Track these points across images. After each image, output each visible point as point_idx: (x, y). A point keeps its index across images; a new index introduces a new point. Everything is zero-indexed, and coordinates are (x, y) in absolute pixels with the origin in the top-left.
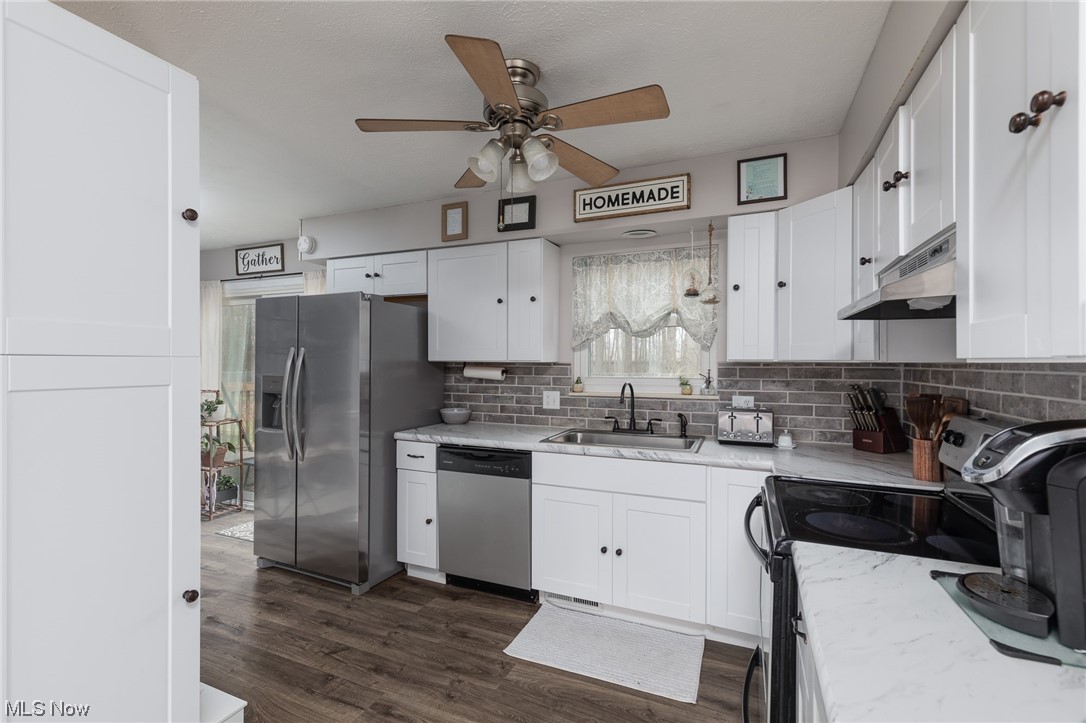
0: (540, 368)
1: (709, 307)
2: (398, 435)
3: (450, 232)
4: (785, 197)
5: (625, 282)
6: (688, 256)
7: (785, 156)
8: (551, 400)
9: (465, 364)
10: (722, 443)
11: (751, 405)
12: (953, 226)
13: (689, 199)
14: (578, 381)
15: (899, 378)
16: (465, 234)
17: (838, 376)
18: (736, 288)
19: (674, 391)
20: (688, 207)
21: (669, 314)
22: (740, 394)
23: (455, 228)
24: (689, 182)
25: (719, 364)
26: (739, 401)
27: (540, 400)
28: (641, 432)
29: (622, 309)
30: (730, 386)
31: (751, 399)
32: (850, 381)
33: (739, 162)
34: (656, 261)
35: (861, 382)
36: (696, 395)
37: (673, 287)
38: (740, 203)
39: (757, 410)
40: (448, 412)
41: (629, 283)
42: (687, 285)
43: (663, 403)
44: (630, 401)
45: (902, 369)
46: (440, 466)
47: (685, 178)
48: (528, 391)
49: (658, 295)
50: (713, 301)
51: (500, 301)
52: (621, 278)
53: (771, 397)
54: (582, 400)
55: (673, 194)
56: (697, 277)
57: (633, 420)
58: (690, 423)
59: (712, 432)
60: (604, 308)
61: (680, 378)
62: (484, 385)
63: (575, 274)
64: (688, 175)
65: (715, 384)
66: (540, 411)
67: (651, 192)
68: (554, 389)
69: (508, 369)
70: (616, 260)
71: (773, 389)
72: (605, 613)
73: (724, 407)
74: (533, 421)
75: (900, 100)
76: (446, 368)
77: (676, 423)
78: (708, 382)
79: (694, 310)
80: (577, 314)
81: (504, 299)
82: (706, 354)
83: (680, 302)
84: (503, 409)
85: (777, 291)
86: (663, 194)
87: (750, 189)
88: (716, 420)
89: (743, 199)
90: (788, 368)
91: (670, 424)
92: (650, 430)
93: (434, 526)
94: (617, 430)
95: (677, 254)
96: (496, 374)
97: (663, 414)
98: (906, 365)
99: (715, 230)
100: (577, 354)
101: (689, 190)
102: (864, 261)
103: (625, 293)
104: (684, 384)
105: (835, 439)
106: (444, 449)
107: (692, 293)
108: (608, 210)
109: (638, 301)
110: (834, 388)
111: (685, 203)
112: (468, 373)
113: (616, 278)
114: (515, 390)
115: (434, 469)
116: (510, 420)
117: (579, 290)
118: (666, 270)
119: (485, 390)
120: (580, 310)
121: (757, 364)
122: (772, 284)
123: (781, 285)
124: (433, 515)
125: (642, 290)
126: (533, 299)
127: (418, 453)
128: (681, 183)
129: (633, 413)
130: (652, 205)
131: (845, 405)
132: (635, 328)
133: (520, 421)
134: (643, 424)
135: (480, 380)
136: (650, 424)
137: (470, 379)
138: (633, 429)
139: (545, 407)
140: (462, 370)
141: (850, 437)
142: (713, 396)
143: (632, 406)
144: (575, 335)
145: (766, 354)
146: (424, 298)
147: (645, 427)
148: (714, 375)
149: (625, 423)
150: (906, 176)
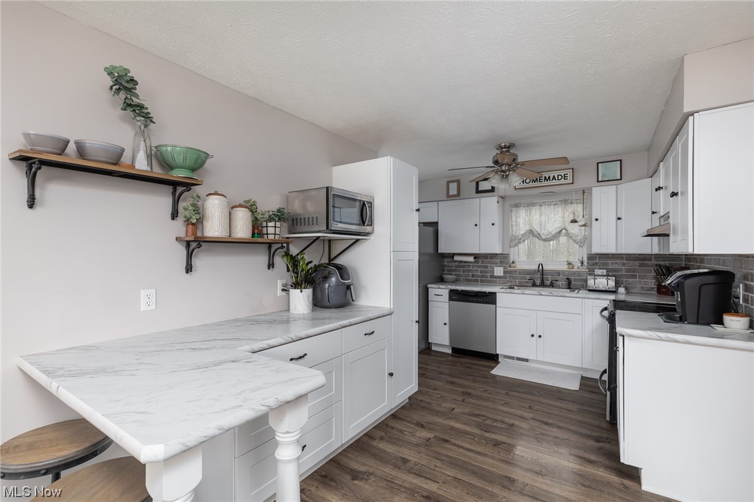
0: (493, 256)
1: (583, 228)
2: (429, 286)
3: (451, 193)
4: (621, 179)
5: (538, 214)
6: (572, 203)
7: (621, 161)
8: (499, 271)
9: (454, 254)
10: (589, 290)
11: (605, 274)
12: (669, 212)
13: (573, 180)
14: (513, 262)
15: (682, 261)
16: (459, 194)
17: (650, 260)
18: (597, 220)
19: (564, 267)
20: (572, 183)
21: (561, 230)
22: (599, 269)
23: (453, 191)
24: (573, 172)
25: (588, 255)
26: (598, 272)
27: (493, 272)
28: (547, 286)
29: (537, 228)
30: (593, 265)
31: (605, 271)
32: (656, 263)
33: (598, 163)
34: (554, 205)
35: (662, 263)
36: (575, 269)
37: (563, 218)
38: (598, 181)
39: (608, 275)
40: (447, 277)
41: (540, 215)
42: (571, 218)
43: (558, 273)
44: (542, 272)
45: (684, 257)
46: (450, 299)
47: (571, 170)
48: (487, 267)
49: (555, 221)
50: (585, 225)
51: (476, 225)
52: (536, 213)
53: (615, 270)
54: (516, 271)
55: (565, 177)
56: (576, 213)
57: (543, 281)
58: (573, 282)
59: (584, 286)
60: (527, 228)
61: (567, 261)
62: (463, 264)
63: (511, 211)
64: (573, 169)
65: (585, 264)
66: (493, 277)
67: (554, 176)
68: (500, 266)
69: (476, 256)
70: (533, 204)
71: (616, 267)
72: (533, 365)
73: (590, 275)
74: (489, 282)
75: (661, 159)
76: (443, 256)
77: (565, 283)
78: (582, 263)
79: (575, 229)
80: (512, 230)
81: (478, 224)
82: (581, 249)
83: (567, 225)
84: (473, 276)
85: (617, 222)
86: (560, 177)
87: (603, 176)
88: (586, 281)
89: (600, 180)
90: (624, 256)
91: (563, 283)
92: (552, 285)
93: (447, 326)
94: (534, 285)
95: (565, 202)
96: (471, 259)
97: (558, 278)
98: (686, 255)
99: (585, 194)
100: (512, 249)
101: (573, 176)
102: (653, 213)
103: (538, 220)
104: (569, 264)
105: (649, 290)
106: (452, 292)
107: (574, 221)
108: (532, 184)
109: (545, 224)
110: (648, 266)
111: (571, 182)
112: (456, 258)
113: (533, 213)
114: (480, 267)
115: (448, 300)
116: (477, 281)
117: (514, 219)
118: (560, 209)
119: (464, 266)
120: (514, 229)
121: (608, 254)
122: (614, 218)
123: (619, 219)
124: (447, 322)
125: (547, 219)
126: (493, 224)
127: (440, 294)
128: (569, 173)
129: (543, 277)
130: (554, 182)
131: (653, 274)
132: (544, 237)
133: (482, 281)
134: (548, 283)
135: (461, 262)
136: (551, 282)
137: (456, 261)
138: (543, 285)
139: (495, 274)
140: (453, 257)
141: (656, 289)
142: (584, 269)
143: (542, 274)
144: (511, 241)
145: (612, 250)
146: (436, 223)
147: (549, 284)
148: (585, 260)
149: (538, 282)
150: (662, 188)
